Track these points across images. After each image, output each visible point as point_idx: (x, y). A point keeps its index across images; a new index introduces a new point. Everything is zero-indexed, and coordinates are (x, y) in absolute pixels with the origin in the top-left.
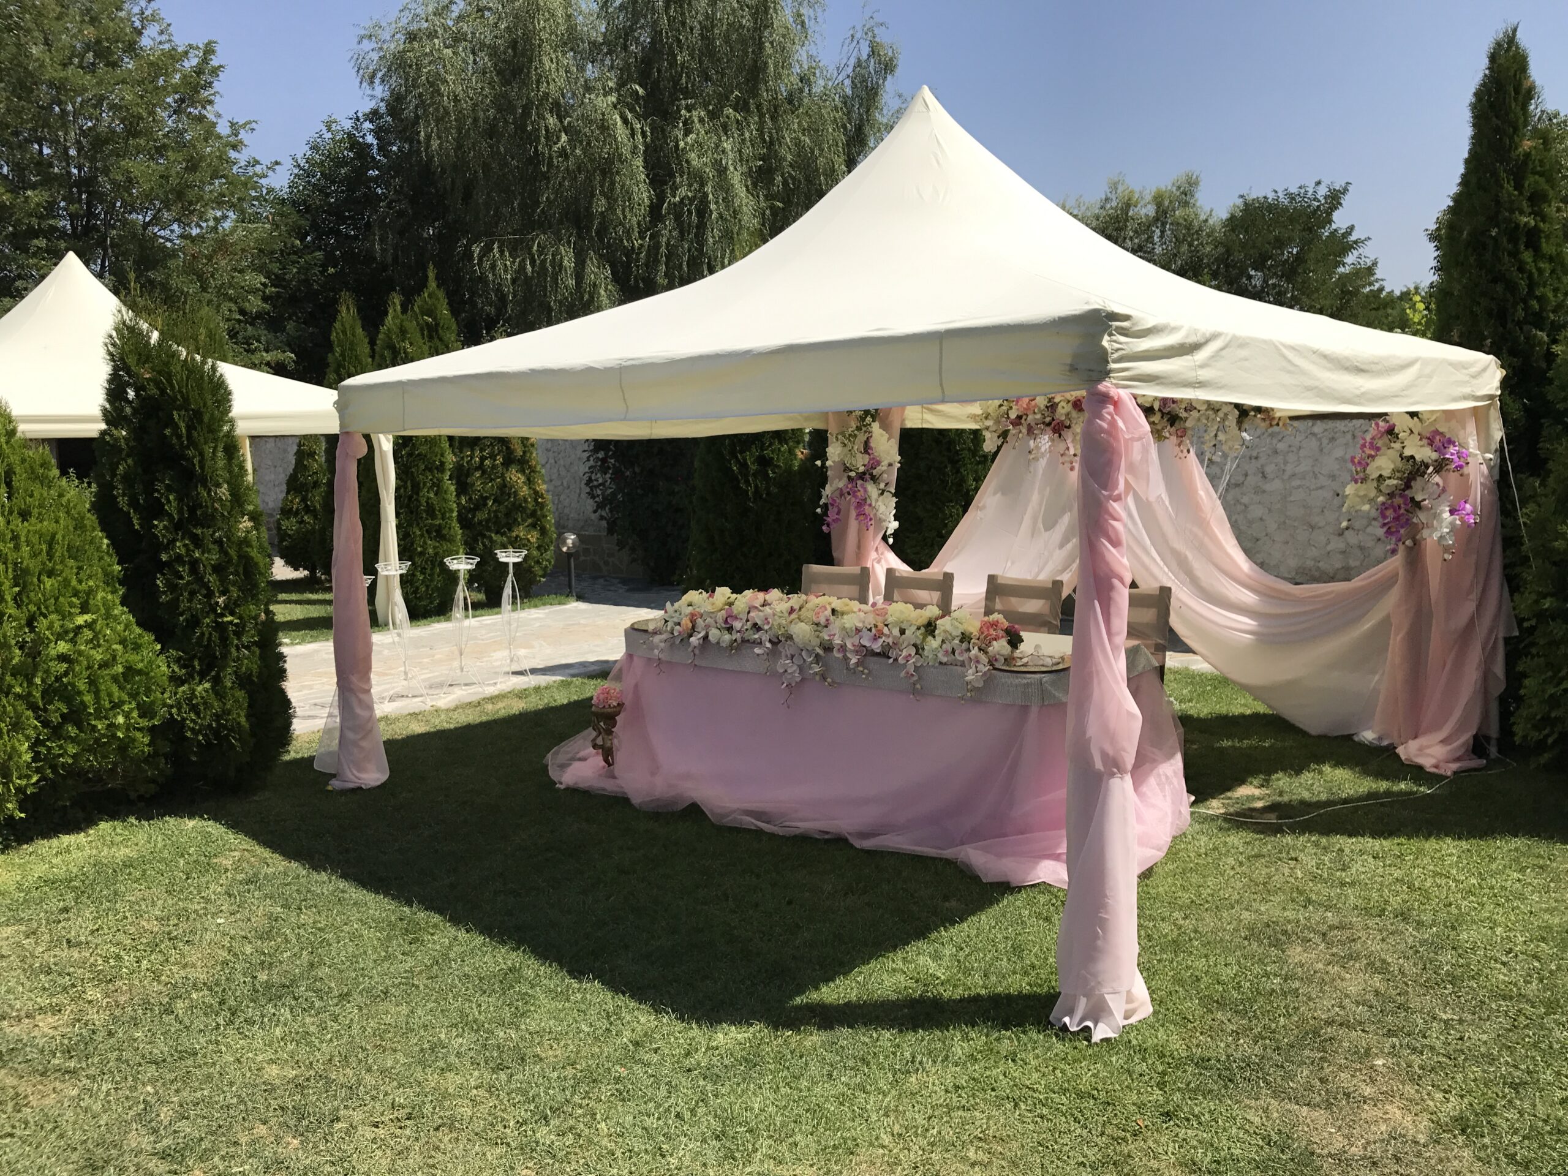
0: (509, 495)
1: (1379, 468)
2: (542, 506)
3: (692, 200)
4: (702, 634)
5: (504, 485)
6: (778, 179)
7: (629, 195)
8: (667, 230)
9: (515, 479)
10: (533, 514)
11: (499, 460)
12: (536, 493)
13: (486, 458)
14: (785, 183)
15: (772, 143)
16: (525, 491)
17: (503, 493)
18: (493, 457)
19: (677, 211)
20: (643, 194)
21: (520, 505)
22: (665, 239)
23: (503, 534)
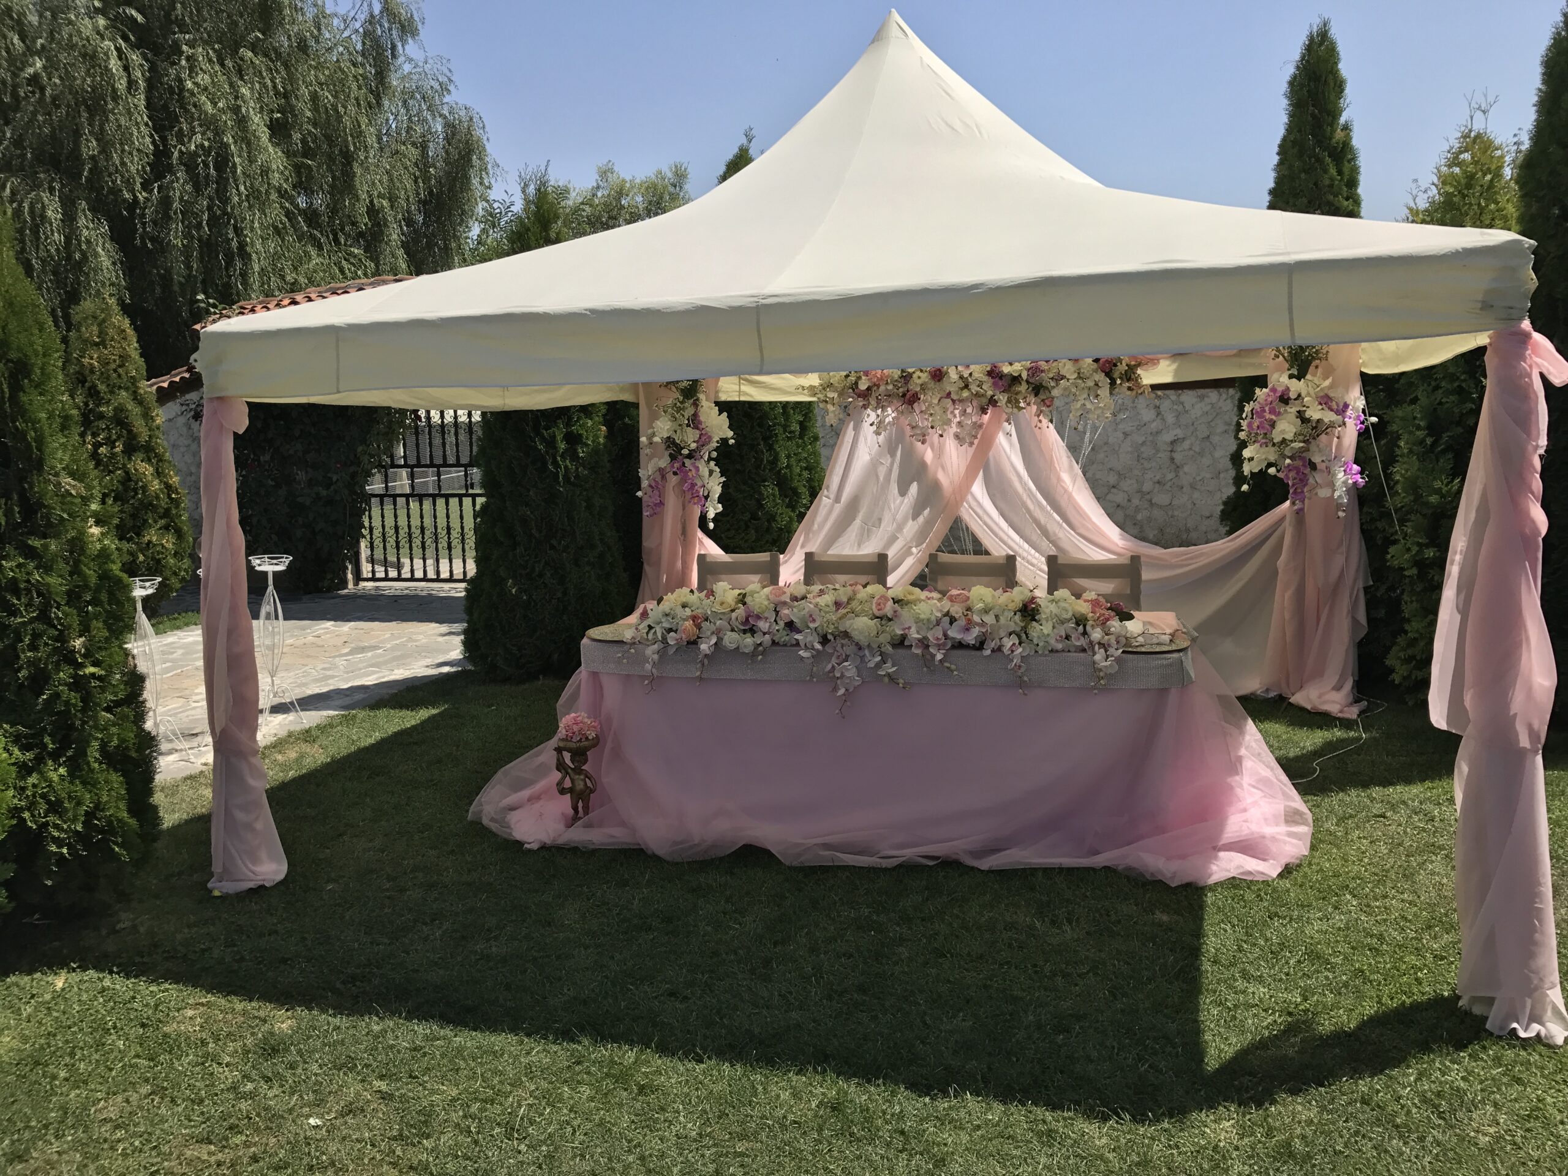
0: (135, 490)
1: (1283, 432)
2: (176, 503)
3: (207, 152)
4: (714, 640)
5: (128, 477)
6: (296, 136)
7: (126, 139)
8: (180, 185)
9: (141, 470)
10: (167, 514)
11: (119, 448)
12: (168, 487)
13: (101, 445)
14: (304, 141)
15: (286, 96)
16: (156, 485)
17: (126, 489)
18: (111, 443)
19: (189, 162)
20: (143, 138)
21: (151, 504)
22: (178, 194)
23: (129, 540)
